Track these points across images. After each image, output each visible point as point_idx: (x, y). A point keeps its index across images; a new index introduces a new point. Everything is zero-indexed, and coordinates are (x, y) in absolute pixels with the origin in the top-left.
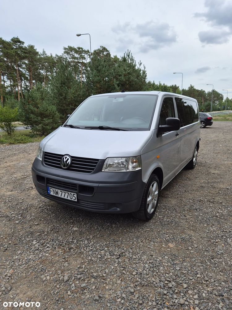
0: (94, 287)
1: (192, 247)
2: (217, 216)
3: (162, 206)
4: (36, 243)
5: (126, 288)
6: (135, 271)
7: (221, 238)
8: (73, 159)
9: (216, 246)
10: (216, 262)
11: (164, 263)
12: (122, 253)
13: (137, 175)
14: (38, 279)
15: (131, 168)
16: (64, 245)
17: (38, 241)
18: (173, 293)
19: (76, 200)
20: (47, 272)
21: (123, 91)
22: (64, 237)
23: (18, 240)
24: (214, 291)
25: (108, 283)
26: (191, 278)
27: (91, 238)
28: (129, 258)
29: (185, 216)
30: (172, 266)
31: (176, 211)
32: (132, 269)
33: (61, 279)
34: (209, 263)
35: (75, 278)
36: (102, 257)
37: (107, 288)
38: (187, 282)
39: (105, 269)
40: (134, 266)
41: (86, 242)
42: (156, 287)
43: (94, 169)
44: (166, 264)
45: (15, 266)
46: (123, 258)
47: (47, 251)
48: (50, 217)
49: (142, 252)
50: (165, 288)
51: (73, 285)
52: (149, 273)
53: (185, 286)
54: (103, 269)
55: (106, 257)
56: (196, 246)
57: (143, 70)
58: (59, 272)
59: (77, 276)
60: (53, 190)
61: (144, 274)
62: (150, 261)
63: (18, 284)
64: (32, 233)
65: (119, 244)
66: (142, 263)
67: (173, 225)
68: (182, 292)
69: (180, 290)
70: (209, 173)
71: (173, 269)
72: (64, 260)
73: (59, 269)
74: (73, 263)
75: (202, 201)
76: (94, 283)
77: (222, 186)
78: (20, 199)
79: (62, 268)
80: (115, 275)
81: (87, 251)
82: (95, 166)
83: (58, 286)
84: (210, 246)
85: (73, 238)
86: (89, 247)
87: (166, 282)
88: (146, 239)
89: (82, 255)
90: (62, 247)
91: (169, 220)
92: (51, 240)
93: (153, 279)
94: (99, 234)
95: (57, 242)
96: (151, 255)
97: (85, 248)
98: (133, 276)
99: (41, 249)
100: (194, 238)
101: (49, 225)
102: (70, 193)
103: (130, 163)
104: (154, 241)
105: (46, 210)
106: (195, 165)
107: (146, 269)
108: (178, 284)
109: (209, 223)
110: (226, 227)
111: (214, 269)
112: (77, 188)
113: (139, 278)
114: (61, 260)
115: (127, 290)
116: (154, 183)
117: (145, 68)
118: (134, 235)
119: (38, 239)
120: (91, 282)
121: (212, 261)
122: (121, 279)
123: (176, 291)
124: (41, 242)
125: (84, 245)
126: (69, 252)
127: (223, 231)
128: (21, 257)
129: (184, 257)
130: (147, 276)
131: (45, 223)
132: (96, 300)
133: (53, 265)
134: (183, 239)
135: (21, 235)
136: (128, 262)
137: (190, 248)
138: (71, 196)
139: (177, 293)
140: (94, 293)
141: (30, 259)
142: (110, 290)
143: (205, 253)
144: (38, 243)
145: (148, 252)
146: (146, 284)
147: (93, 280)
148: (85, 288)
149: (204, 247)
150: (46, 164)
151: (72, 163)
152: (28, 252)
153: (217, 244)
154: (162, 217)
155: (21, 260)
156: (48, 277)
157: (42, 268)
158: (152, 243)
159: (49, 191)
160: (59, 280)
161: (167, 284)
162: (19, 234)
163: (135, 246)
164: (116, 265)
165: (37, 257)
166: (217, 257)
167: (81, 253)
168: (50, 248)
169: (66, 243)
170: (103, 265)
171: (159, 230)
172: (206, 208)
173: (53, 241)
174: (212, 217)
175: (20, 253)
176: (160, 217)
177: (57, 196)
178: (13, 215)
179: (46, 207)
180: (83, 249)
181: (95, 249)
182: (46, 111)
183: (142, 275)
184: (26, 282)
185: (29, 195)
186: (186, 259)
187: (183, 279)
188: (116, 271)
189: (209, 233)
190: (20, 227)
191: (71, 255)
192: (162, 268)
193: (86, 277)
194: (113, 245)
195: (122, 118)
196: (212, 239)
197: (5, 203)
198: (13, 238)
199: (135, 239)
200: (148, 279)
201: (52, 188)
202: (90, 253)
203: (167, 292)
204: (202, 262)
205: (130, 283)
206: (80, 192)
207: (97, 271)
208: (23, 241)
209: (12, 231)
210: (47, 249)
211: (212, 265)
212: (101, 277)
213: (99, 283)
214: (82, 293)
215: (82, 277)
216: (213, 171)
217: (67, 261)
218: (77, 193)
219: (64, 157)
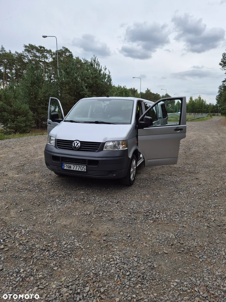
2: (173, 182)
4: (58, 201)
7: (176, 192)
9: (173, 195)
10: (174, 202)
12: (119, 201)
13: (125, 152)
14: (71, 215)
15: (121, 148)
19: (85, 171)
20: (74, 212)
21: (108, 96)
22: (77, 197)
23: (45, 200)
24: (173, 212)
25: (114, 213)
27: (96, 196)
28: (123, 203)
29: (153, 182)
31: (147, 180)
33: (85, 214)
34: (170, 202)
36: (106, 204)
40: (128, 206)
43: (98, 149)
45: (50, 212)
48: (61, 188)
49: (130, 200)
51: (94, 216)
57: (108, 75)
58: (83, 211)
59: (95, 212)
60: (67, 166)
61: (134, 209)
62: (137, 203)
63: (59, 218)
64: (53, 196)
65: (115, 198)
66: (132, 204)
67: (147, 187)
74: (89, 207)
75: (164, 174)
76: (106, 214)
78: (29, 178)
80: (118, 210)
82: (98, 147)
83: (85, 217)
85: (83, 197)
86: (96, 200)
88: (131, 194)
89: (94, 204)
90: (78, 201)
91: (144, 185)
93: (140, 210)
94: (100, 194)
95: (73, 199)
100: (160, 192)
102: (80, 166)
103: (121, 145)
107: (135, 207)
109: (169, 186)
110: (179, 186)
111: (173, 204)
112: (87, 163)
114: (81, 207)
115: (127, 215)
116: (134, 160)
117: (110, 73)
118: (123, 193)
119: (59, 199)
120: (104, 214)
121: (172, 201)
122: (121, 211)
124: (62, 200)
125: (92, 199)
126: (84, 203)
127: (177, 188)
128: (52, 208)
129: (156, 201)
130: (137, 209)
131: (58, 190)
133: (77, 209)
134: (154, 193)
136: (123, 205)
138: (82, 168)
140: (108, 218)
141: (59, 208)
142: (117, 216)
143: (168, 198)
145: (134, 200)
146: (136, 212)
149: (166, 196)
150: (59, 148)
151: (81, 146)
152: (56, 205)
156: (77, 214)
157: (70, 211)
159: (63, 167)
162: (43, 197)
163: (125, 198)
165: (64, 207)
166: (175, 200)
168: (70, 202)
169: (80, 199)
170: (108, 207)
171: (138, 190)
172: (167, 178)
173: (70, 199)
174: (171, 182)
175: (50, 206)
177: (70, 169)
178: (31, 188)
179: (54, 182)
181: (100, 201)
182: (20, 109)
184: (63, 217)
185: (34, 176)
189: (169, 190)
190: (41, 194)
191: (86, 205)
192: (144, 206)
193: (100, 212)
195: (109, 116)
197: (18, 181)
201: (66, 164)
204: (166, 202)
206: (89, 164)
207: (106, 210)
208: (48, 200)
210: (68, 203)
212: (110, 211)
213: (109, 214)
214: (101, 218)
215: (98, 212)
218: (86, 166)
219: (75, 142)
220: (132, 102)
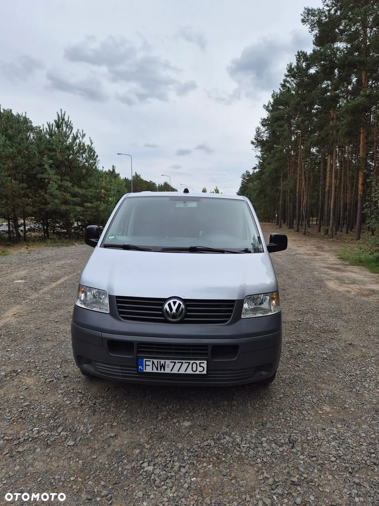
4: (151, 467)
6: (330, 456)
8: (187, 304)
11: (345, 434)
12: (290, 437)
17: (152, 464)
19: (205, 372)
22: (186, 442)
25: (321, 484)
28: (305, 441)
30: (355, 434)
32: (324, 455)
35: (276, 496)
37: (327, 490)
39: (295, 467)
40: (322, 450)
41: (228, 438)
43: (231, 315)
44: (349, 434)
46: (299, 445)
49: (308, 428)
54: (292, 468)
55: (277, 451)
57: (88, 146)
60: (153, 363)
62: (331, 437)
71: (360, 437)
74: (246, 476)
76: (305, 492)
82: (231, 311)
86: (241, 444)
88: (292, 409)
89: (246, 460)
92: (173, 455)
96: (322, 429)
97: (238, 449)
98: (335, 463)
99: (173, 474)
101: (137, 431)
102: (192, 362)
104: (304, 409)
105: (98, 406)
112: (209, 352)
113: (344, 463)
117: (92, 144)
124: (158, 462)
135: (106, 463)
141: (174, 497)
142: (334, 492)
143: (364, 407)
144: (156, 467)
147: (300, 488)
148: (305, 503)
151: (187, 311)
152: (155, 488)
158: (305, 412)
159: (140, 367)
164: (302, 457)
167: (240, 457)
168: (186, 468)
170: (287, 464)
175: (143, 495)
177: (162, 371)
178: (43, 433)
180: (235, 451)
183: (343, 457)
188: (310, 464)
192: (350, 441)
194: (265, 431)
199: (281, 414)
201: (152, 360)
202: (251, 453)
207: (290, 475)
210: (183, 470)
212: (304, 480)
215: (283, 491)
217: (236, 477)
218: (207, 360)
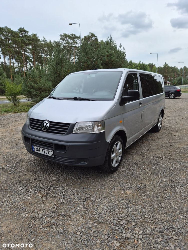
0: (61, 223)
1: (145, 194)
2: (170, 170)
3: (127, 161)
4: (22, 189)
5: (86, 224)
6: (96, 211)
7: (170, 187)
8: (51, 124)
9: (165, 193)
10: (162, 206)
11: (120, 206)
12: (88, 198)
13: (101, 136)
14: (19, 216)
15: (96, 130)
16: (43, 191)
17: (23, 188)
18: (123, 229)
19: (53, 156)
20: (26, 210)
21: (96, 69)
22: (45, 184)
23: (9, 187)
24: (156, 229)
25: (72, 220)
26: (140, 218)
27: (65, 185)
28: (93, 201)
29: (144, 169)
30: (126, 208)
31: (137, 166)
32: (93, 210)
33: (36, 216)
34: (156, 207)
35: (47, 216)
36: (71, 200)
37: (71, 224)
38: (136, 220)
39: (72, 209)
40: (95, 208)
41: (61, 188)
42: (110, 224)
43: (66, 131)
44: (121, 207)
45: (3, 205)
46: (88, 202)
47: (30, 195)
48: (36, 169)
49: (103, 197)
50: (117, 225)
51: (45, 221)
52: (106, 213)
53: (133, 224)
54: (71, 209)
55: (74, 200)
56: (148, 193)
57: (123, 52)
58: (36, 211)
59: (49, 215)
60: (36, 148)
61: (102, 214)
62: (109, 204)
63: (3, 219)
64: (20, 181)
65: (87, 191)
66: (102, 205)
67: (132, 176)
68: (130, 228)
69: (128, 227)
70: (171, 136)
71: (127, 211)
72: (41, 202)
73: (36, 209)
74: (48, 204)
75: (161, 157)
76: (62, 220)
77: (179, 146)
78: (16, 155)
79: (39, 208)
80: (79, 214)
81: (60, 195)
82: (67, 129)
83: (33, 222)
84: (160, 193)
85: (51, 185)
86: (63, 192)
87: (119, 220)
88: (109, 187)
89: (56, 199)
90: (42, 192)
91: (130, 172)
92: (34, 187)
93: (109, 218)
94: (72, 183)
95: (38, 188)
96: (110, 200)
97: (59, 194)
98: (93, 215)
99: (25, 193)
100: (148, 187)
101: (34, 176)
102: (48, 150)
103: (96, 126)
104: (115, 188)
105: (33, 164)
106: (160, 129)
107: (104, 210)
108: (128, 222)
109: (162, 175)
110: (177, 178)
111: (160, 211)
112: (54, 147)
113: (98, 217)
114: (39, 202)
115: (86, 226)
116: (118, 143)
117: (124, 50)
118: (100, 184)
119: (24, 186)
120: (59, 219)
121: (160, 205)
122: (83, 218)
123: (126, 228)
124: (26, 188)
125: (58, 191)
126: (46, 196)
127: (173, 181)
128: (9, 199)
129: (137, 201)
130: (105, 216)
131: (31, 173)
132: (61, 233)
133: (32, 206)
134: (139, 187)
135: (12, 182)
136: (91, 204)
137: (143, 195)
138: (49, 153)
139: (126, 229)
140: (60, 228)
141: (16, 201)
142: (73, 225)
143: (155, 199)
144: (23, 189)
145: (109, 197)
146: (102, 222)
147: (61, 217)
148: (54, 223)
149: (154, 194)
150: (31, 128)
151: (50, 127)
152: (15, 196)
153: (166, 192)
154: (125, 170)
155: (9, 201)
156: (27, 215)
157: (24, 208)
158: (113, 190)
159: (33, 149)
160: (35, 217)
161: (120, 222)
162: (10, 182)
163: (99, 192)
164: (82, 207)
165: (21, 200)
166: (165, 202)
167: (56, 197)
168: (32, 193)
169: (45, 189)
170: (71, 207)
171: (120, 180)
172: (163, 163)
173: (35, 188)
174: (166, 171)
175: (9, 196)
176: (123, 170)
177: (39, 152)
178: (8, 167)
179: (34, 161)
180: (57, 194)
181: (66, 194)
182: (44, 86)
183: (101, 215)
184: (10, 218)
185: (23, 152)
186: (138, 203)
187: (133, 218)
188: (81, 211)
189: (161, 183)
190: (11, 177)
191: (47, 199)
193: (56, 215)
194: (82, 191)
195: (94, 91)
196: (163, 188)
197: (4, 158)
198: (6, 185)
199: (100, 187)
200: (105, 218)
202: (62, 197)
203: (118, 228)
204: (151, 206)
205: (90, 221)
206: (56, 149)
207: (65, 211)
208: (12, 187)
209: (6, 179)
210: (30, 194)
211: (159, 208)
212: (68, 215)
213: (65, 220)
214: (51, 227)
215: (53, 215)
216: (174, 134)
217: (43, 203)
218: (53, 150)
219: (44, 122)
220: (121, 73)
